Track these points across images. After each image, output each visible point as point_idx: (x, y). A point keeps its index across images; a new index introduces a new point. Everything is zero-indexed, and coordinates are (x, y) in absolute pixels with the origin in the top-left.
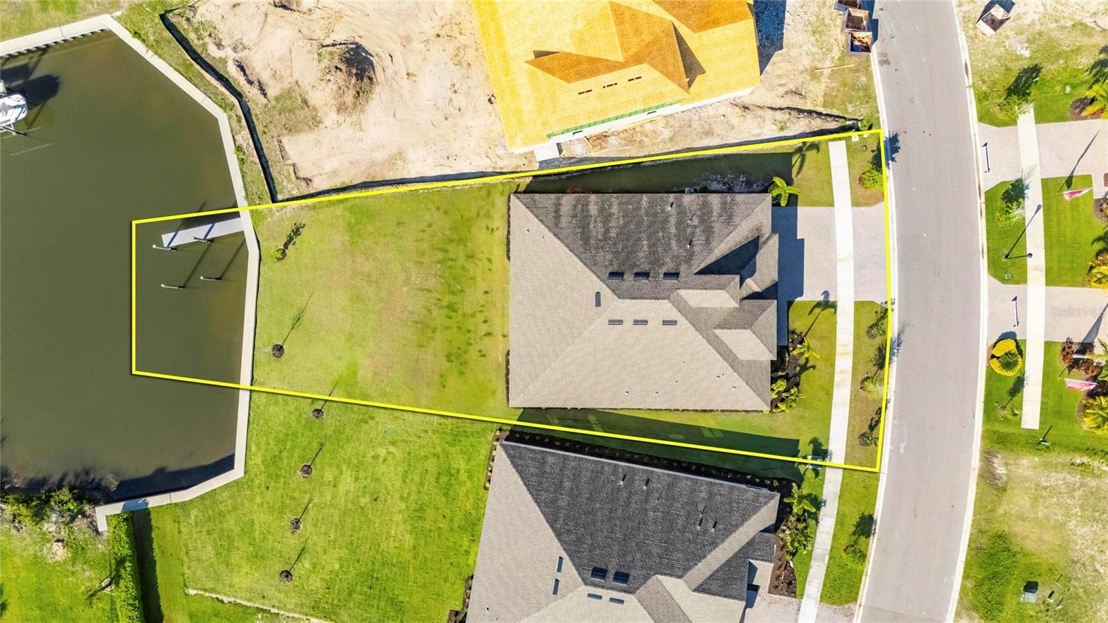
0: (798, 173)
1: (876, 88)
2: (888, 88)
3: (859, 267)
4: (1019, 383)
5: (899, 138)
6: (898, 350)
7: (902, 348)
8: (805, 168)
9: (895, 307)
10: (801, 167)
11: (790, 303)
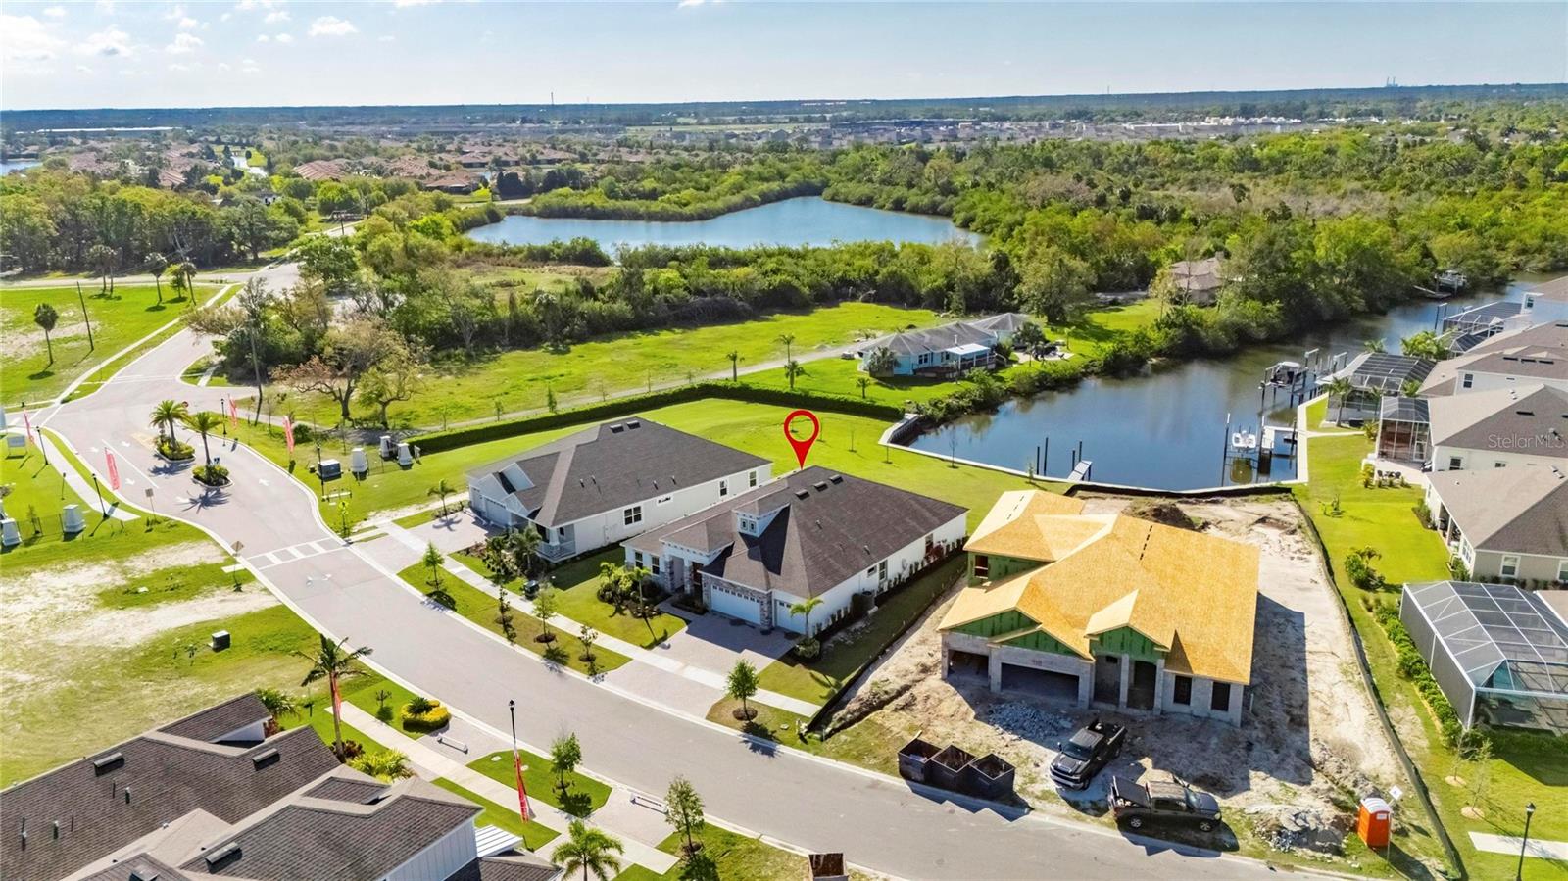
0: (813, 676)
2: (837, 774)
4: (385, 716)
5: (766, 757)
7: (547, 670)
8: (813, 682)
9: (591, 681)
10: (818, 680)
11: (688, 622)
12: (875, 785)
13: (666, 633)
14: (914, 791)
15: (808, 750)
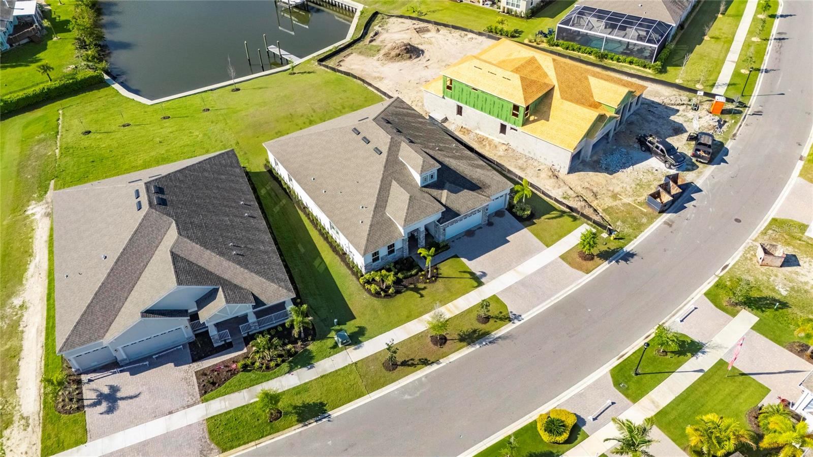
0: (548, 218)
1: (648, 229)
2: (656, 235)
3: (522, 283)
5: (635, 257)
6: (486, 344)
8: (555, 220)
9: (518, 323)
10: (553, 218)
11: (456, 256)
12: (669, 224)
13: (465, 272)
14: (676, 212)
15: (631, 240)
